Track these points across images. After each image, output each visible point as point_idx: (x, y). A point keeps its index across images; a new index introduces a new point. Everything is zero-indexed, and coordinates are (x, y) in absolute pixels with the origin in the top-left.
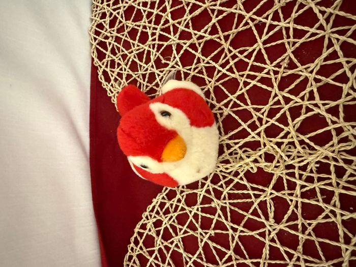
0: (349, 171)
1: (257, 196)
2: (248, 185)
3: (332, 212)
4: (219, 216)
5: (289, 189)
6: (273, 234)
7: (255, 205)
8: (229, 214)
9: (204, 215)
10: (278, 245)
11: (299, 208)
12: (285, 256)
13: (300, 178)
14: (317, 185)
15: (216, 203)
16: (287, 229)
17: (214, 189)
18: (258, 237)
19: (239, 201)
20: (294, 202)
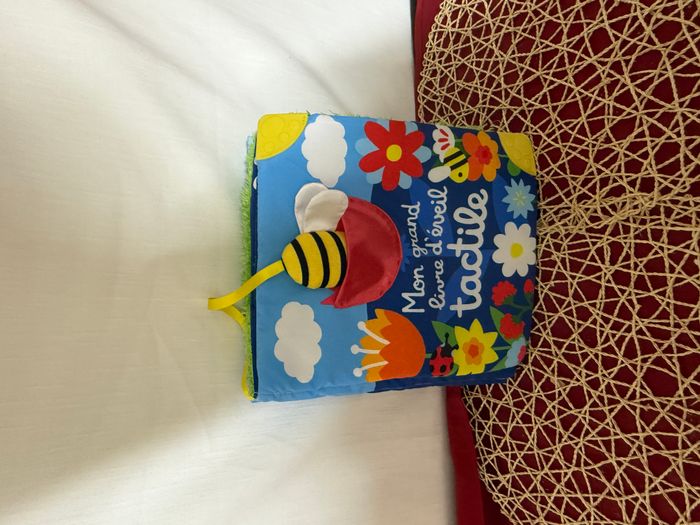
0: (677, 210)
1: (594, 244)
2: (587, 235)
3: (661, 248)
4: (559, 268)
5: (625, 233)
6: (609, 276)
7: (593, 252)
8: (568, 264)
9: (544, 268)
10: (613, 285)
11: (633, 250)
12: (619, 293)
13: (635, 222)
14: (649, 226)
15: (556, 256)
16: (621, 269)
17: (555, 244)
18: (594, 280)
19: (578, 250)
20: (628, 245)
